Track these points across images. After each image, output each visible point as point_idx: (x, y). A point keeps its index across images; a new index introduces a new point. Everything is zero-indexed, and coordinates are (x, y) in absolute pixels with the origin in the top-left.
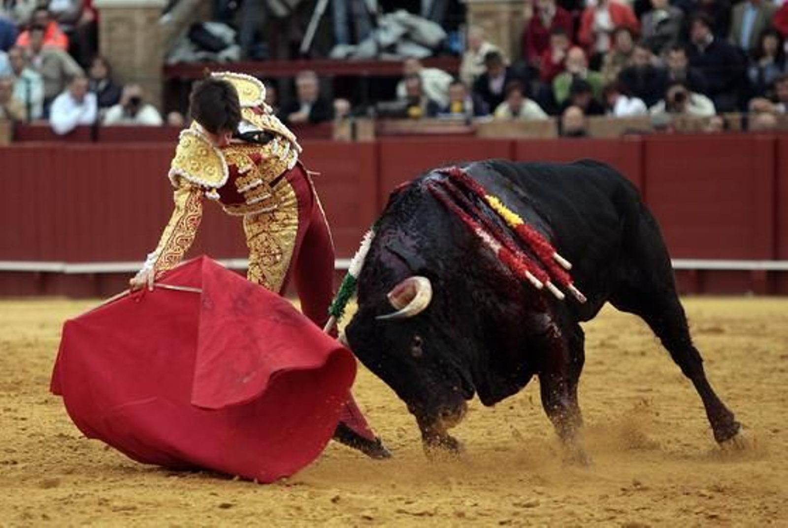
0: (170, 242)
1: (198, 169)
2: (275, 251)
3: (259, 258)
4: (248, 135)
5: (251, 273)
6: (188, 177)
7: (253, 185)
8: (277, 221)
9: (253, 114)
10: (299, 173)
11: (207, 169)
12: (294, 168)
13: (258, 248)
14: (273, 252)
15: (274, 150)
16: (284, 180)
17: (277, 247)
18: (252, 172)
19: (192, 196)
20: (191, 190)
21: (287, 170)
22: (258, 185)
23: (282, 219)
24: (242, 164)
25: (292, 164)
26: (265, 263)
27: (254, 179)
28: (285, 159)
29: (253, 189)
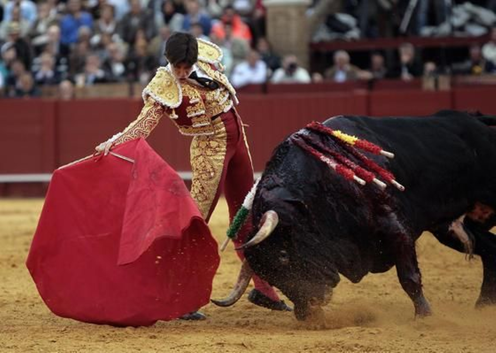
0: (130, 130)
1: (161, 93)
2: (209, 170)
3: (199, 175)
4: (203, 80)
5: (194, 186)
6: (153, 96)
7: (197, 113)
8: (211, 148)
9: (210, 68)
10: (231, 116)
11: (168, 95)
12: (228, 112)
13: (198, 167)
14: (208, 170)
15: (216, 95)
16: (219, 118)
17: (211, 166)
18: (199, 104)
19: (153, 108)
20: (155, 104)
21: (223, 113)
22: (202, 115)
23: (215, 147)
24: (193, 98)
25: (227, 109)
26: (203, 178)
27: (200, 110)
28: (223, 104)
29: (198, 116)
